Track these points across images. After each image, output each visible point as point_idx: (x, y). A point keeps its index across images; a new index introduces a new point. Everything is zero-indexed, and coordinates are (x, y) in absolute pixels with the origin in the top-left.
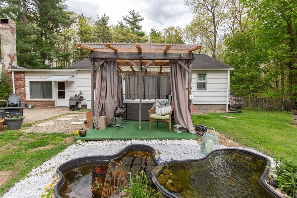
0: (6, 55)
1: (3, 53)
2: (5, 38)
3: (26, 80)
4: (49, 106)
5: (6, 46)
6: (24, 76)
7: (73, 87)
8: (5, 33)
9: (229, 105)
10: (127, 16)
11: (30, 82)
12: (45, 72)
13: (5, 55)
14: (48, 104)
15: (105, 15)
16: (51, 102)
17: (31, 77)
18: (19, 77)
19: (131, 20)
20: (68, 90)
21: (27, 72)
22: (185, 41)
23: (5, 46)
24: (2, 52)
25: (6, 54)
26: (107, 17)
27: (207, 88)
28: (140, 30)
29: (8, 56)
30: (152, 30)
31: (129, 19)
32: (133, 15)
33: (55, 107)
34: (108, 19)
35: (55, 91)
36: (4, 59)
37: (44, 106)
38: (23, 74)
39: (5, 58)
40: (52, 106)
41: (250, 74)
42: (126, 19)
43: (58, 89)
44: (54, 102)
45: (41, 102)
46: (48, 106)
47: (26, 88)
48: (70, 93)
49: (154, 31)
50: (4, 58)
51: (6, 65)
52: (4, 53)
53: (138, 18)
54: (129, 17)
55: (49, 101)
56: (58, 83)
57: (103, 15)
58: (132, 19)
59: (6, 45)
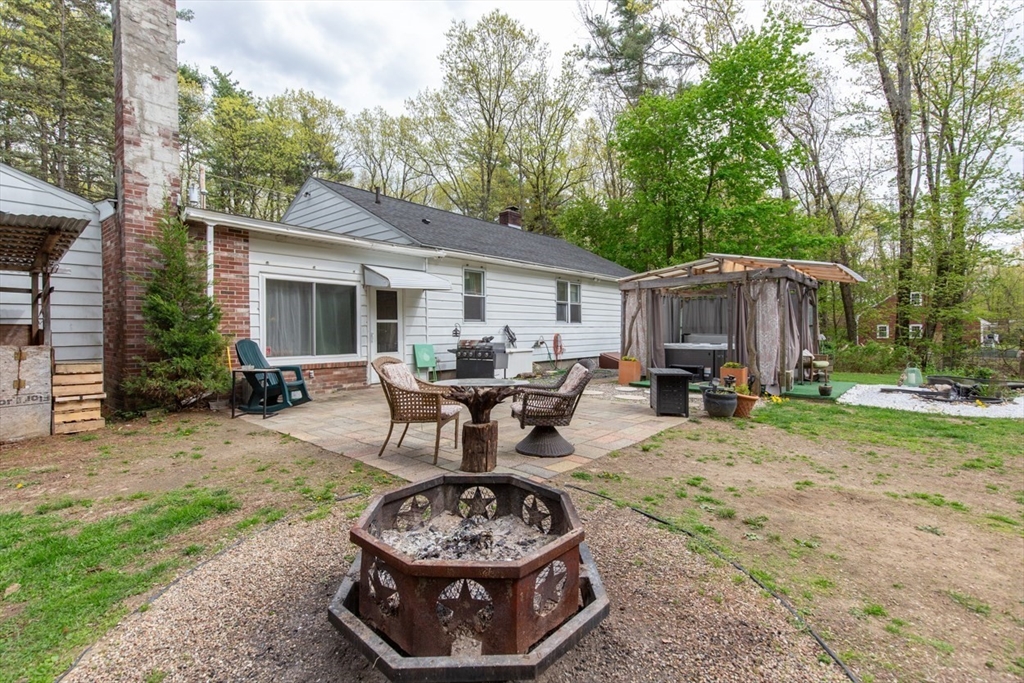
0: (153, 129)
1: (136, 112)
2: (152, 41)
3: (252, 269)
4: (349, 385)
5: (154, 82)
7: (419, 311)
8: (150, 16)
11: (268, 281)
12: (332, 244)
13: (148, 129)
14: (342, 378)
16: (354, 366)
17: (270, 258)
18: (225, 254)
20: (408, 320)
21: (255, 237)
24: (127, 107)
25: (151, 122)
29: (167, 137)
33: (367, 387)
35: (367, 325)
36: (143, 150)
37: (328, 384)
38: (242, 244)
40: (357, 385)
43: (378, 318)
44: (363, 366)
45: (321, 368)
46: (345, 386)
48: (411, 330)
50: (137, 144)
51: (150, 181)
52: (142, 116)
55: (347, 366)
56: (378, 291)
59: (157, 78)
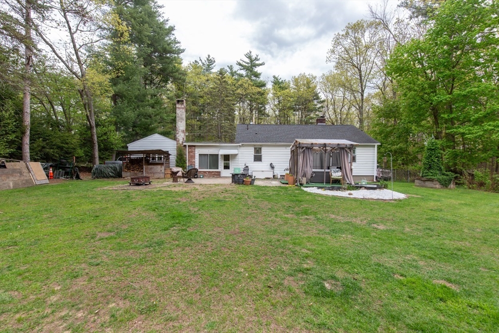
0: (180, 131)
2: (180, 116)
3: (196, 152)
4: (216, 176)
6: (195, 149)
7: (236, 159)
8: (180, 112)
9: (376, 177)
10: (241, 60)
11: (199, 154)
12: (213, 145)
14: (214, 174)
15: (209, 56)
16: (218, 172)
17: (200, 150)
18: (190, 150)
19: (247, 65)
20: (233, 162)
21: (197, 146)
22: (319, 93)
23: (179, 123)
26: (212, 59)
27: (357, 160)
28: (258, 78)
30: (274, 77)
31: (244, 64)
32: (250, 57)
33: (220, 177)
34: (214, 62)
35: (221, 163)
37: (211, 175)
38: (194, 148)
39: (179, 133)
40: (218, 176)
41: (398, 146)
42: (240, 64)
43: (224, 161)
44: (220, 172)
45: (209, 172)
47: (196, 160)
48: (234, 164)
49: (277, 79)
51: (180, 139)
52: (179, 129)
53: (257, 62)
54: (244, 60)
55: (216, 172)
56: (224, 156)
57: (207, 57)
58: (248, 63)
